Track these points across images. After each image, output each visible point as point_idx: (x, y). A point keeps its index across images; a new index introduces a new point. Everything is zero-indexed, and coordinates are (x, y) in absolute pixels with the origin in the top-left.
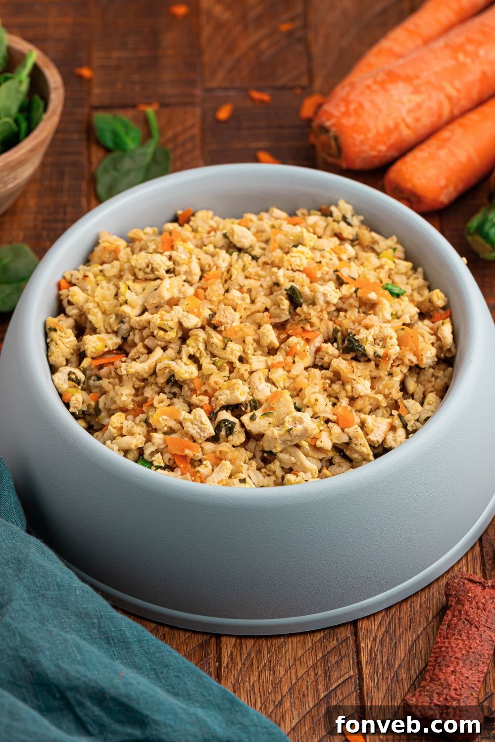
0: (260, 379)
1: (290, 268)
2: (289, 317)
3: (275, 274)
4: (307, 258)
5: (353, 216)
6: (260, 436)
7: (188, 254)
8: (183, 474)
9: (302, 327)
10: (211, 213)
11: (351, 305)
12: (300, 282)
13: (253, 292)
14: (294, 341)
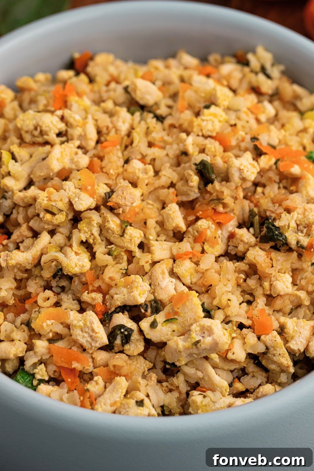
0: (163, 273)
1: (200, 134)
2: (199, 195)
3: (183, 141)
4: (220, 121)
5: (273, 65)
6: (162, 345)
7: (83, 114)
8: (69, 391)
9: (213, 208)
10: (111, 57)
11: (270, 179)
12: (212, 152)
13: (157, 163)
14: (203, 225)
